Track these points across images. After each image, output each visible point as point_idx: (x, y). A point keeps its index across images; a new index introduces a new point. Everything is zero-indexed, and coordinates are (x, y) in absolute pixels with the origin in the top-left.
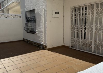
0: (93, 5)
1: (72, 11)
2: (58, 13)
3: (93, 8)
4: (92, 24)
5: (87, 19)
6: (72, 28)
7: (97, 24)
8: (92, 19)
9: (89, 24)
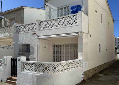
0: (63, 45)
1: (53, 47)
2: (45, 47)
3: (63, 46)
4: (63, 54)
5: (61, 52)
6: (53, 56)
7: (65, 54)
8: (63, 51)
9: (62, 54)
